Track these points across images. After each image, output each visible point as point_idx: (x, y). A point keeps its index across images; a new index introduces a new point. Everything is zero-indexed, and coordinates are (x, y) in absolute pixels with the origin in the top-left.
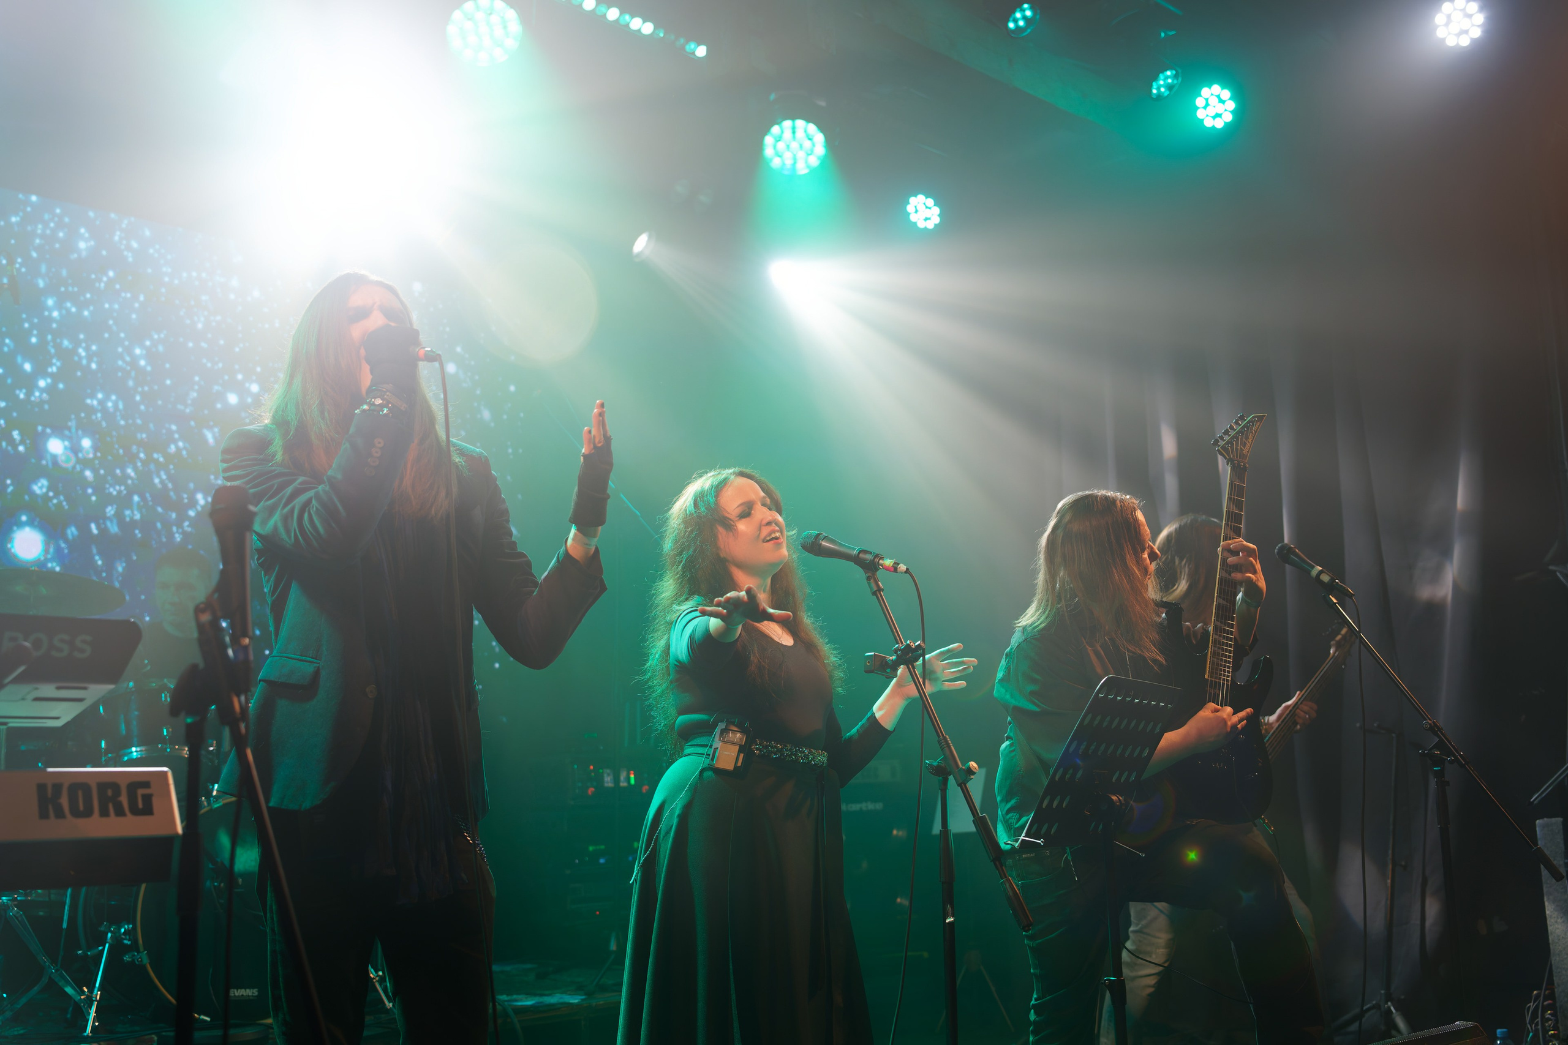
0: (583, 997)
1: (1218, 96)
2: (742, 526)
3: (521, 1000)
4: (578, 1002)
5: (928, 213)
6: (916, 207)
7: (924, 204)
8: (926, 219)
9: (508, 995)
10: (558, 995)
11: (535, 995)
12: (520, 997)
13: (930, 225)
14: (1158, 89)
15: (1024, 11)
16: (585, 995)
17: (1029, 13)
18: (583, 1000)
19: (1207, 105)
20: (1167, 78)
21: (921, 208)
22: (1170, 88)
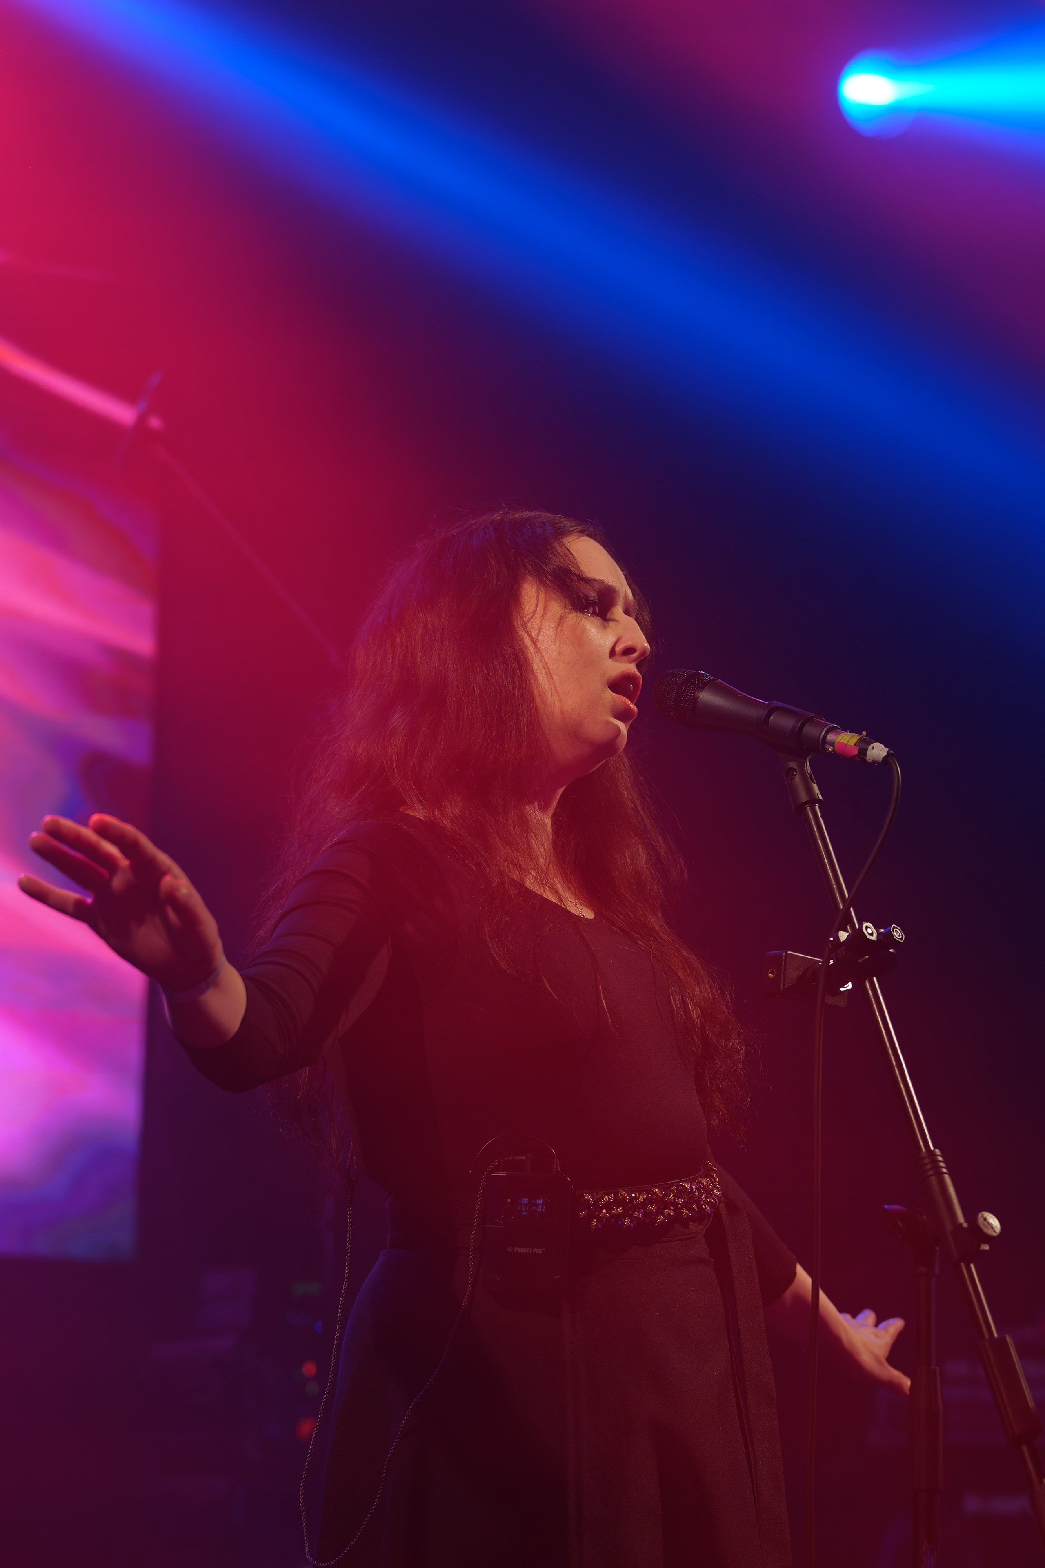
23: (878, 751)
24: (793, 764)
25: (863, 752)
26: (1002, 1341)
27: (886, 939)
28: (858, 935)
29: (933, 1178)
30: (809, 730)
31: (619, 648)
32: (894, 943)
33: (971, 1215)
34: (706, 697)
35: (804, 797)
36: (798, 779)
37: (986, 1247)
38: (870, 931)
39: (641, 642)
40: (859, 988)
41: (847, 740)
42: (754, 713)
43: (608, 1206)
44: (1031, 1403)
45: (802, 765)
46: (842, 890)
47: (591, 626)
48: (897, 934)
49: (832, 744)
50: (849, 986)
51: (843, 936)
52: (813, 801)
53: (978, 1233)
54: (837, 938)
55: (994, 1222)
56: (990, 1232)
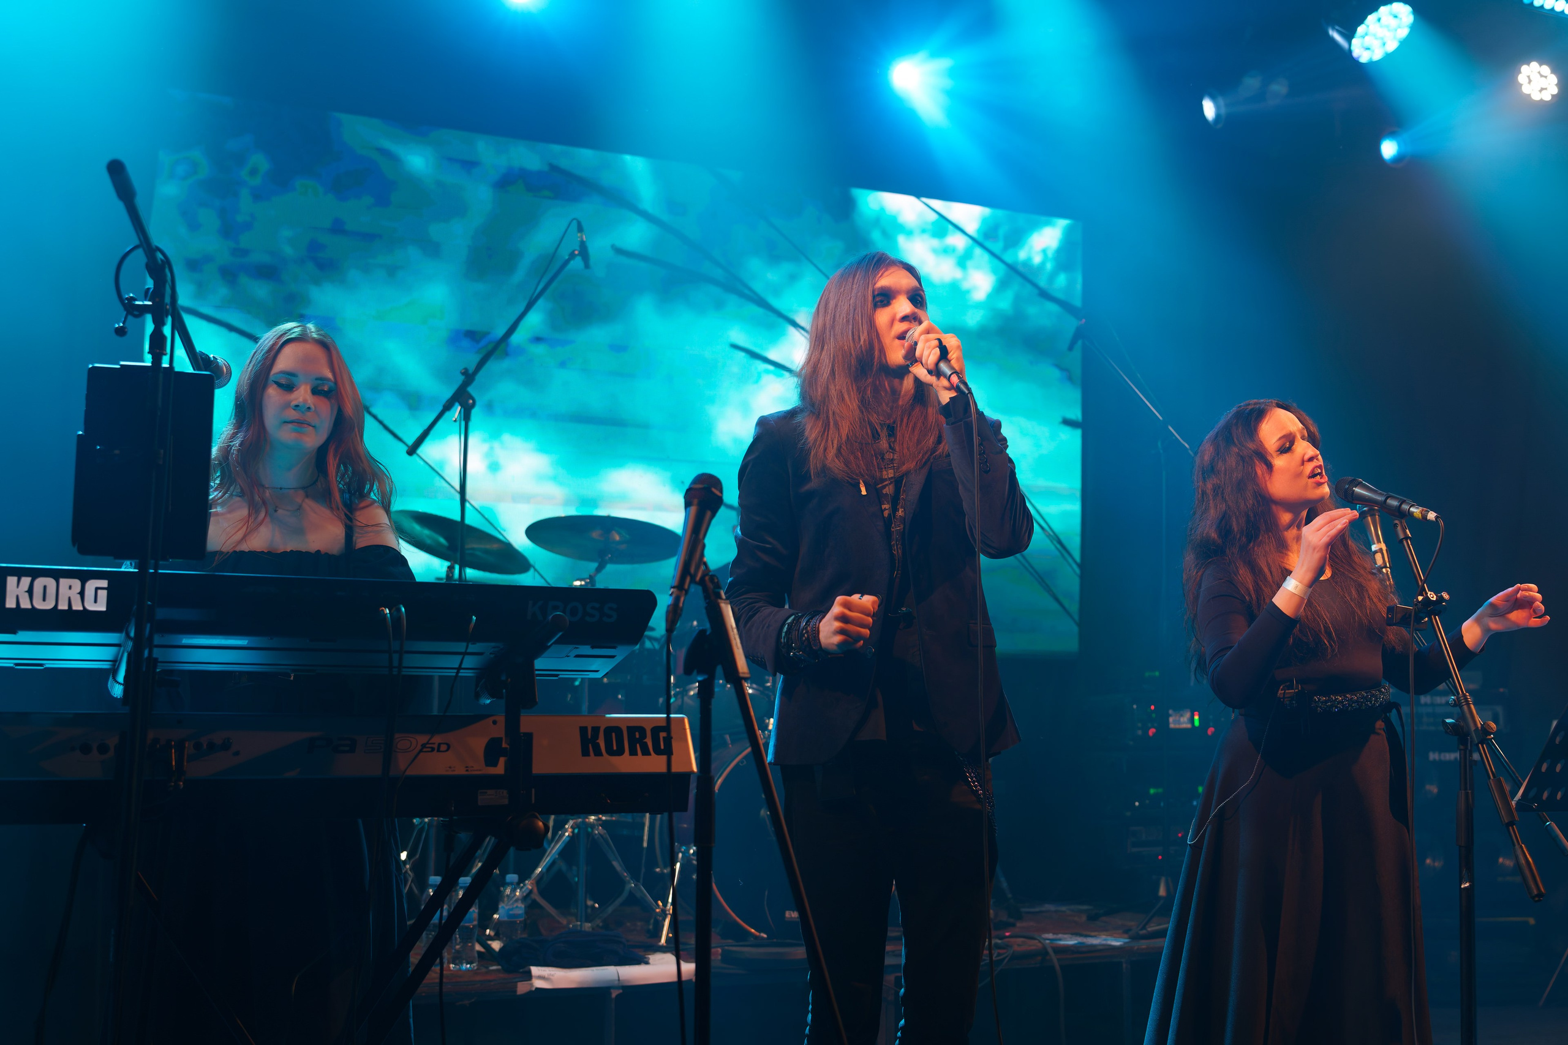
0: (1127, 940)
2: (1279, 462)
3: (1065, 940)
4: (1121, 945)
9: (1054, 934)
10: (1104, 937)
11: (1081, 935)
12: (1066, 936)
13: (1546, 96)
16: (1130, 938)
18: (1125, 943)
23: (1432, 515)
25: (1426, 516)
30: (1402, 506)
41: (1418, 510)
43: (1326, 702)
45: (1401, 522)
46: (1420, 577)
49: (1413, 513)
51: (1420, 598)
52: (1407, 538)
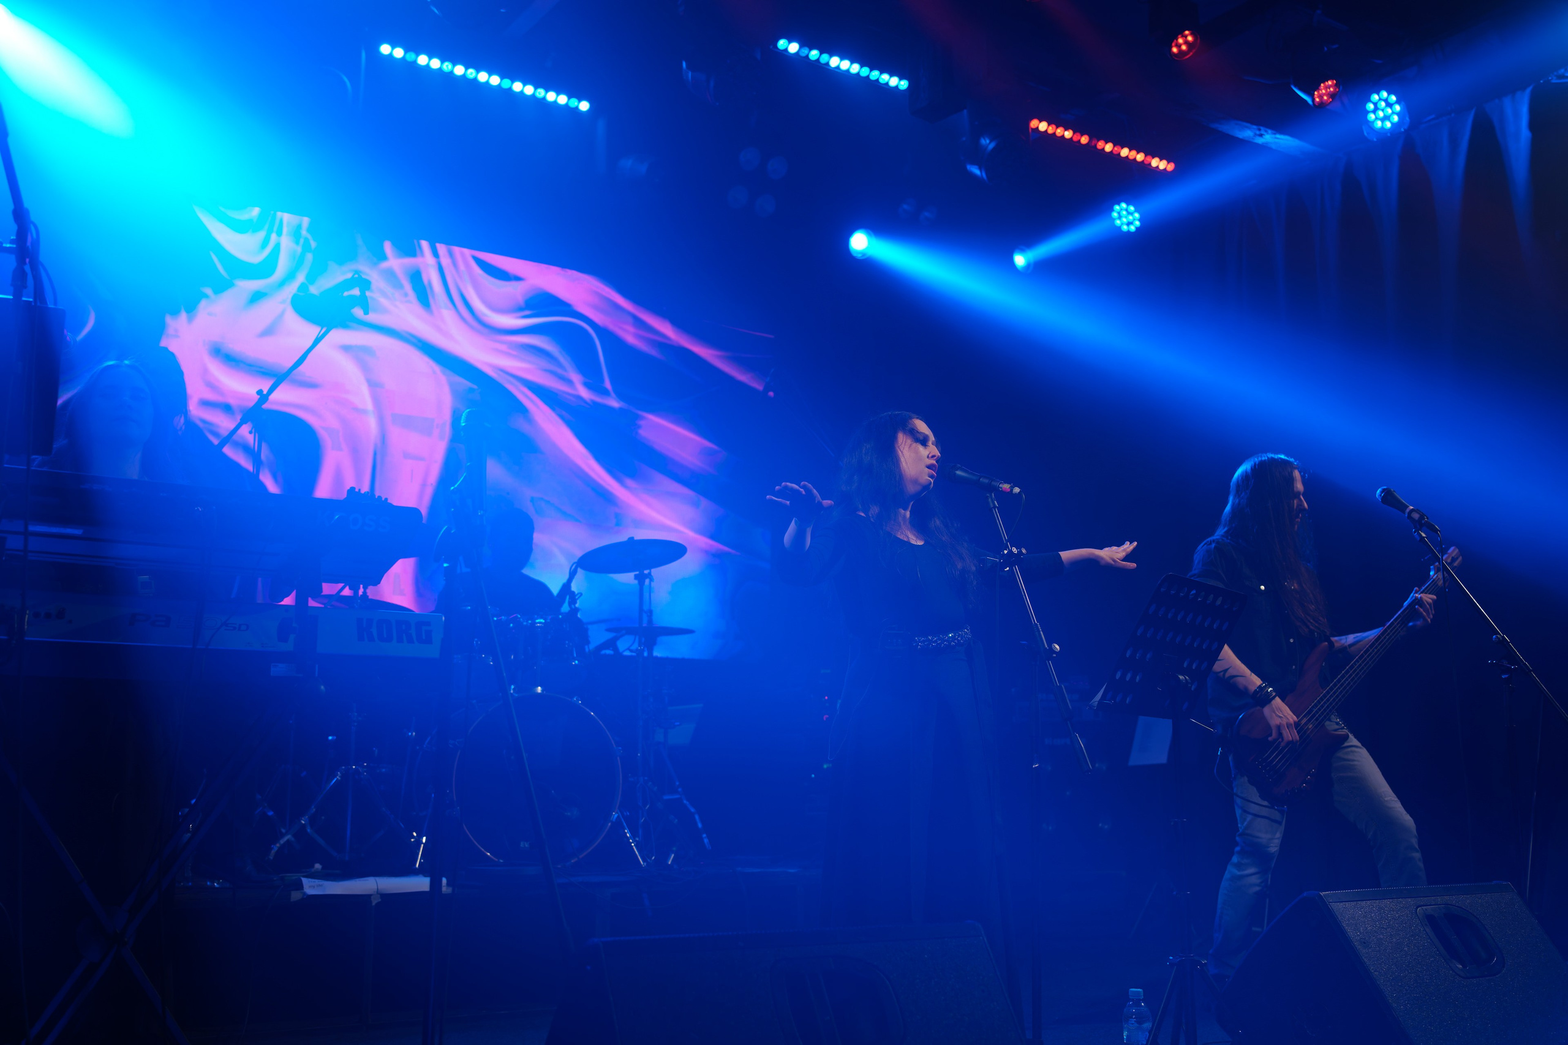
1: (1386, 101)
5: (1131, 218)
6: (1119, 213)
7: (1126, 210)
8: (1129, 224)
14: (1321, 97)
15: (1186, 36)
17: (1190, 38)
19: (1376, 109)
20: (1329, 87)
21: (1124, 213)
22: (1332, 96)
23: (1017, 490)
24: (988, 495)
25: (1012, 490)
26: (1060, 686)
27: (1020, 553)
28: (1011, 552)
29: (1037, 633)
30: (993, 483)
31: (930, 456)
32: (1023, 554)
33: (1050, 645)
34: (958, 473)
35: (992, 506)
36: (990, 500)
37: (1055, 655)
38: (1015, 550)
39: (938, 454)
40: (1011, 569)
41: (1006, 486)
42: (974, 478)
44: (1070, 707)
45: (991, 495)
46: (1005, 536)
47: (921, 448)
48: (1024, 551)
49: (1001, 488)
50: (1008, 569)
52: (995, 507)
53: (1052, 651)
54: (1004, 552)
55: (1057, 647)
56: (1056, 650)
